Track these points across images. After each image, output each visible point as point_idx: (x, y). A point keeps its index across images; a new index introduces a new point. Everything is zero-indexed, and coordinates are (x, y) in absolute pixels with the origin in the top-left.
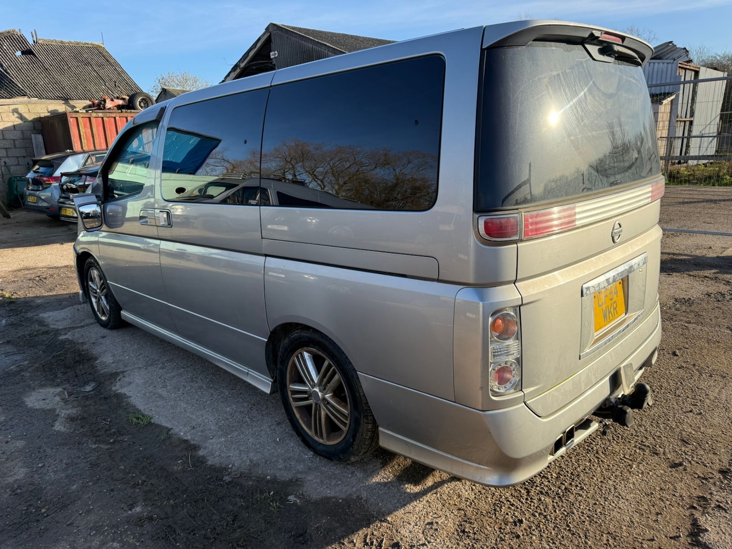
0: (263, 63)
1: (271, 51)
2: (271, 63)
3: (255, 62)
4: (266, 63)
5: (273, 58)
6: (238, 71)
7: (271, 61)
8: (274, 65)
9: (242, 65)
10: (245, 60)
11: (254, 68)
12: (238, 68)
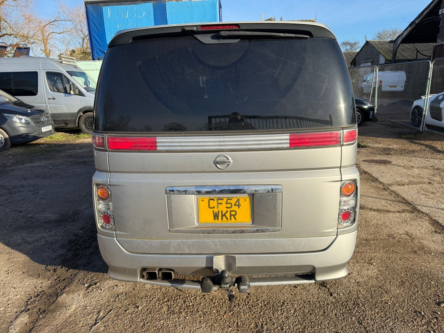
0: (432, 19)
1: (440, 9)
2: (438, 18)
3: (427, 19)
4: (435, 18)
5: (440, 14)
6: (414, 26)
7: (438, 17)
8: (440, 19)
9: (417, 22)
10: (419, 17)
11: (425, 23)
12: (414, 24)
